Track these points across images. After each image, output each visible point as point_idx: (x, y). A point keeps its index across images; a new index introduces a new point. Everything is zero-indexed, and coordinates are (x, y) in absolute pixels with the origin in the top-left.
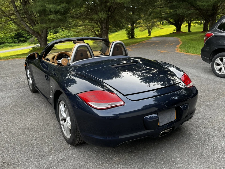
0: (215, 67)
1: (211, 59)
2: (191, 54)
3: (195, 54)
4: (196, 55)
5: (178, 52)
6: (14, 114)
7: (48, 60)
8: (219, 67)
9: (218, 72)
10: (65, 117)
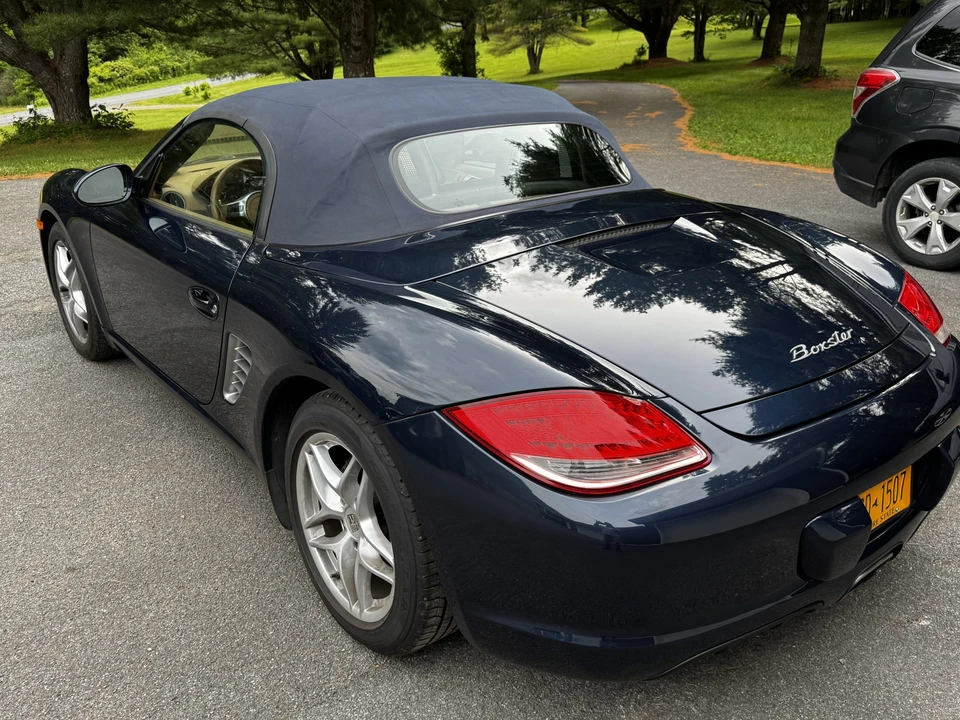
0: (898, 221)
1: (880, 186)
2: (749, 160)
3: (768, 160)
4: (772, 163)
5: (692, 149)
6: (24, 487)
7: (173, 198)
8: (919, 222)
9: (910, 244)
10: (341, 510)
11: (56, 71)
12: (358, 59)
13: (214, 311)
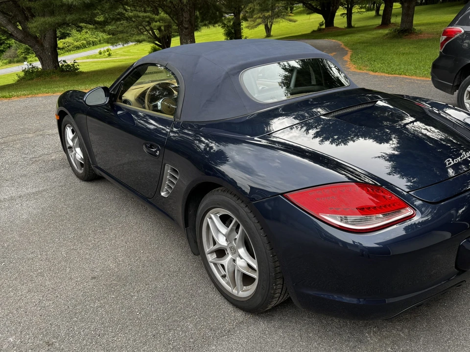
0: (465, 101)
1: (455, 84)
2: (383, 74)
3: (392, 74)
4: (395, 75)
5: (354, 70)
6: (64, 240)
7: (126, 102)
10: (226, 245)
11: (42, 45)
12: (187, 34)
13: (157, 154)
